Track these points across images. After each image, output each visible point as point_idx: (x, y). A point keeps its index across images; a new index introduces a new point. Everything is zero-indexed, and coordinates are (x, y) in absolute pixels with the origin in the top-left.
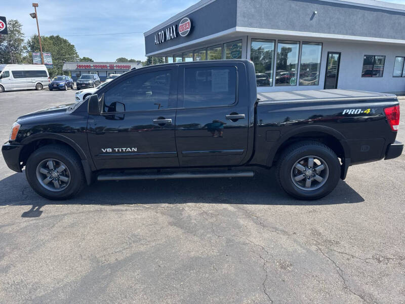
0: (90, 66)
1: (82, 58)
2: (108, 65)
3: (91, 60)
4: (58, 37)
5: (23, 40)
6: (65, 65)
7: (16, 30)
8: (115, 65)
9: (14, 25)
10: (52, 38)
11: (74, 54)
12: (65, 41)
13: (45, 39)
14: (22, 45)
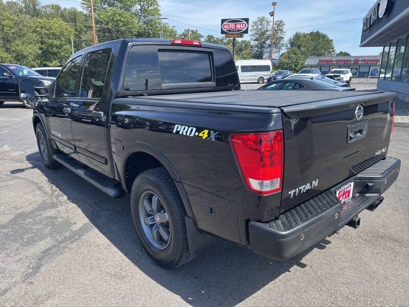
0: (332, 61)
1: (339, 52)
2: (352, 59)
3: (348, 55)
4: (317, 32)
5: (283, 38)
6: (308, 60)
7: (279, 30)
8: (360, 60)
9: (279, 25)
10: (312, 34)
11: (330, 49)
12: (324, 36)
13: (305, 36)
14: (282, 42)
